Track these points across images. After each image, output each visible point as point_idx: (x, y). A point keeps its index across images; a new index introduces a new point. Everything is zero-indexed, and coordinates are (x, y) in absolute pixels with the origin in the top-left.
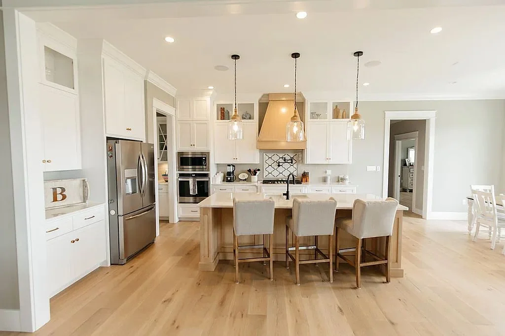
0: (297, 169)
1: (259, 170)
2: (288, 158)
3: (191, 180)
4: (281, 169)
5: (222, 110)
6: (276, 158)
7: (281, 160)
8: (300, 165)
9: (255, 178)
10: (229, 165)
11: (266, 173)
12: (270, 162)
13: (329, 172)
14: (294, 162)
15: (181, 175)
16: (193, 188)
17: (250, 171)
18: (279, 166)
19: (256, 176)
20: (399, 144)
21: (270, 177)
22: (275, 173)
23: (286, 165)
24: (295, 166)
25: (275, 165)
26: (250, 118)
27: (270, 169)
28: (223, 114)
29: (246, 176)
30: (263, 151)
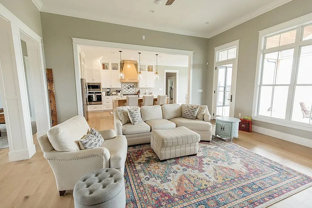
0: (135, 90)
1: (121, 90)
2: (132, 86)
3: (94, 95)
4: (129, 90)
5: (103, 65)
6: (127, 86)
7: (129, 87)
8: (136, 88)
9: (119, 94)
10: (108, 89)
11: (123, 92)
12: (125, 87)
13: (147, 91)
14: (134, 87)
15: (89, 93)
16: (95, 99)
17: (117, 91)
18: (128, 89)
19: (120, 93)
20: (169, 80)
21: (125, 93)
22: (127, 92)
23: (131, 88)
24: (135, 89)
25: (127, 89)
26: (116, 69)
27: (125, 90)
28: (104, 67)
29: (115, 93)
30: (122, 83)
